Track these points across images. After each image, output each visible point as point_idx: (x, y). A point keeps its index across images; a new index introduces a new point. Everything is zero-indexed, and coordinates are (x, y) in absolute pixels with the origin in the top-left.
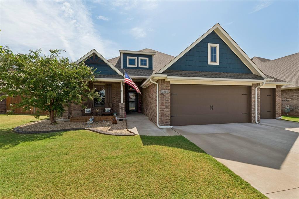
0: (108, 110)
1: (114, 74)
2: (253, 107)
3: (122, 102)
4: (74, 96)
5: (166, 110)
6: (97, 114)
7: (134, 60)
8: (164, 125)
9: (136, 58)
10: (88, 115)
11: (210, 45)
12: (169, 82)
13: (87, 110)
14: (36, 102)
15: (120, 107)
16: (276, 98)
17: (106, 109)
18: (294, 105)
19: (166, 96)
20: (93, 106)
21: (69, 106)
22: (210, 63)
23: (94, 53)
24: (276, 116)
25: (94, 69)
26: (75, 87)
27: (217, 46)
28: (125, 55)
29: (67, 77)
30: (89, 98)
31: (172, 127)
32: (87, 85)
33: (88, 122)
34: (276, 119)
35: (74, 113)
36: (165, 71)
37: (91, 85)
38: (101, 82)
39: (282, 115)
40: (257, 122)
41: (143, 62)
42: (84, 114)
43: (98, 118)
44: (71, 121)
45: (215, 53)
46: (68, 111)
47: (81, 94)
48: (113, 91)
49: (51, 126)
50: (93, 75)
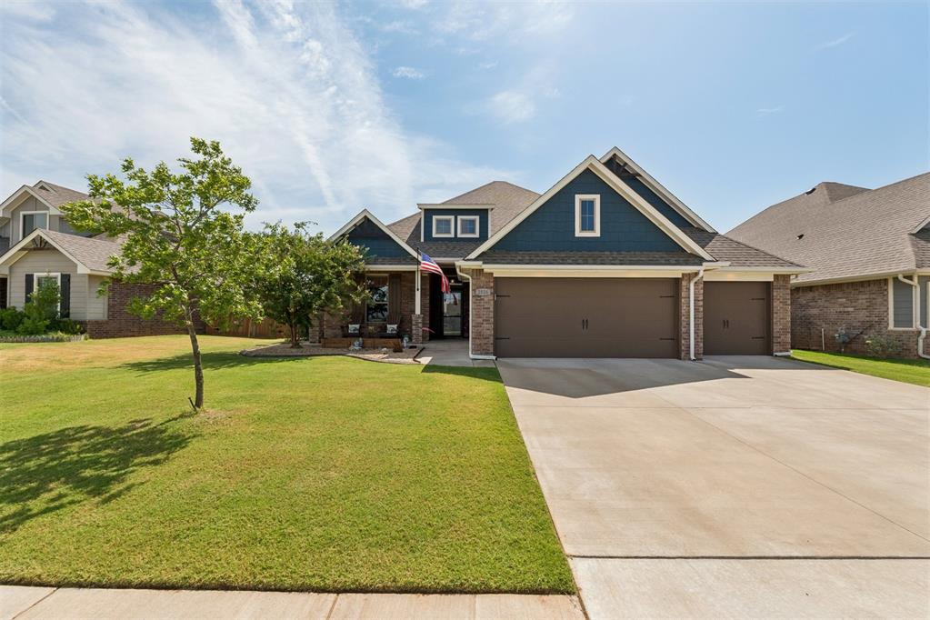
0: (392, 328)
1: (403, 256)
2: (684, 324)
3: (418, 311)
4: (329, 298)
5: (485, 326)
6: (371, 336)
7: (448, 222)
8: (481, 354)
9: (452, 217)
10: (354, 336)
11: (578, 198)
12: (492, 274)
13: (353, 328)
14: (272, 309)
15: (414, 323)
16: (775, 304)
17: (388, 326)
18: (859, 324)
19: (486, 299)
20: (363, 319)
21: (320, 318)
22: (578, 233)
23: (365, 217)
24: (775, 348)
25: (364, 249)
26: (330, 283)
27: (597, 198)
28: (429, 212)
29: (319, 265)
30: (353, 301)
31: (494, 358)
32: (349, 278)
33: (351, 348)
34: (772, 355)
35: (328, 332)
36: (483, 253)
37: (359, 277)
38: (379, 272)
39: (792, 348)
40: (693, 357)
41: (469, 227)
42: (346, 335)
43: (369, 341)
44: (324, 346)
45: (592, 212)
46: (318, 329)
47: (341, 294)
48: (404, 289)
49: (293, 350)
50: (361, 260)
